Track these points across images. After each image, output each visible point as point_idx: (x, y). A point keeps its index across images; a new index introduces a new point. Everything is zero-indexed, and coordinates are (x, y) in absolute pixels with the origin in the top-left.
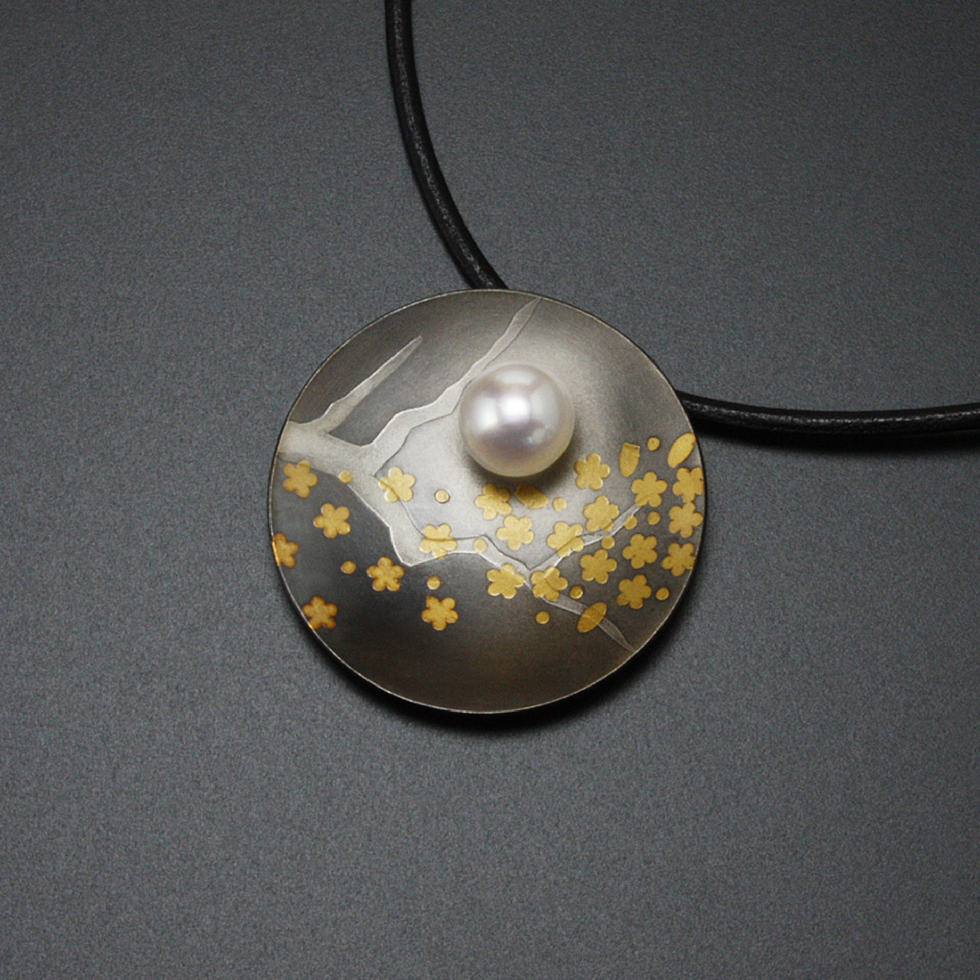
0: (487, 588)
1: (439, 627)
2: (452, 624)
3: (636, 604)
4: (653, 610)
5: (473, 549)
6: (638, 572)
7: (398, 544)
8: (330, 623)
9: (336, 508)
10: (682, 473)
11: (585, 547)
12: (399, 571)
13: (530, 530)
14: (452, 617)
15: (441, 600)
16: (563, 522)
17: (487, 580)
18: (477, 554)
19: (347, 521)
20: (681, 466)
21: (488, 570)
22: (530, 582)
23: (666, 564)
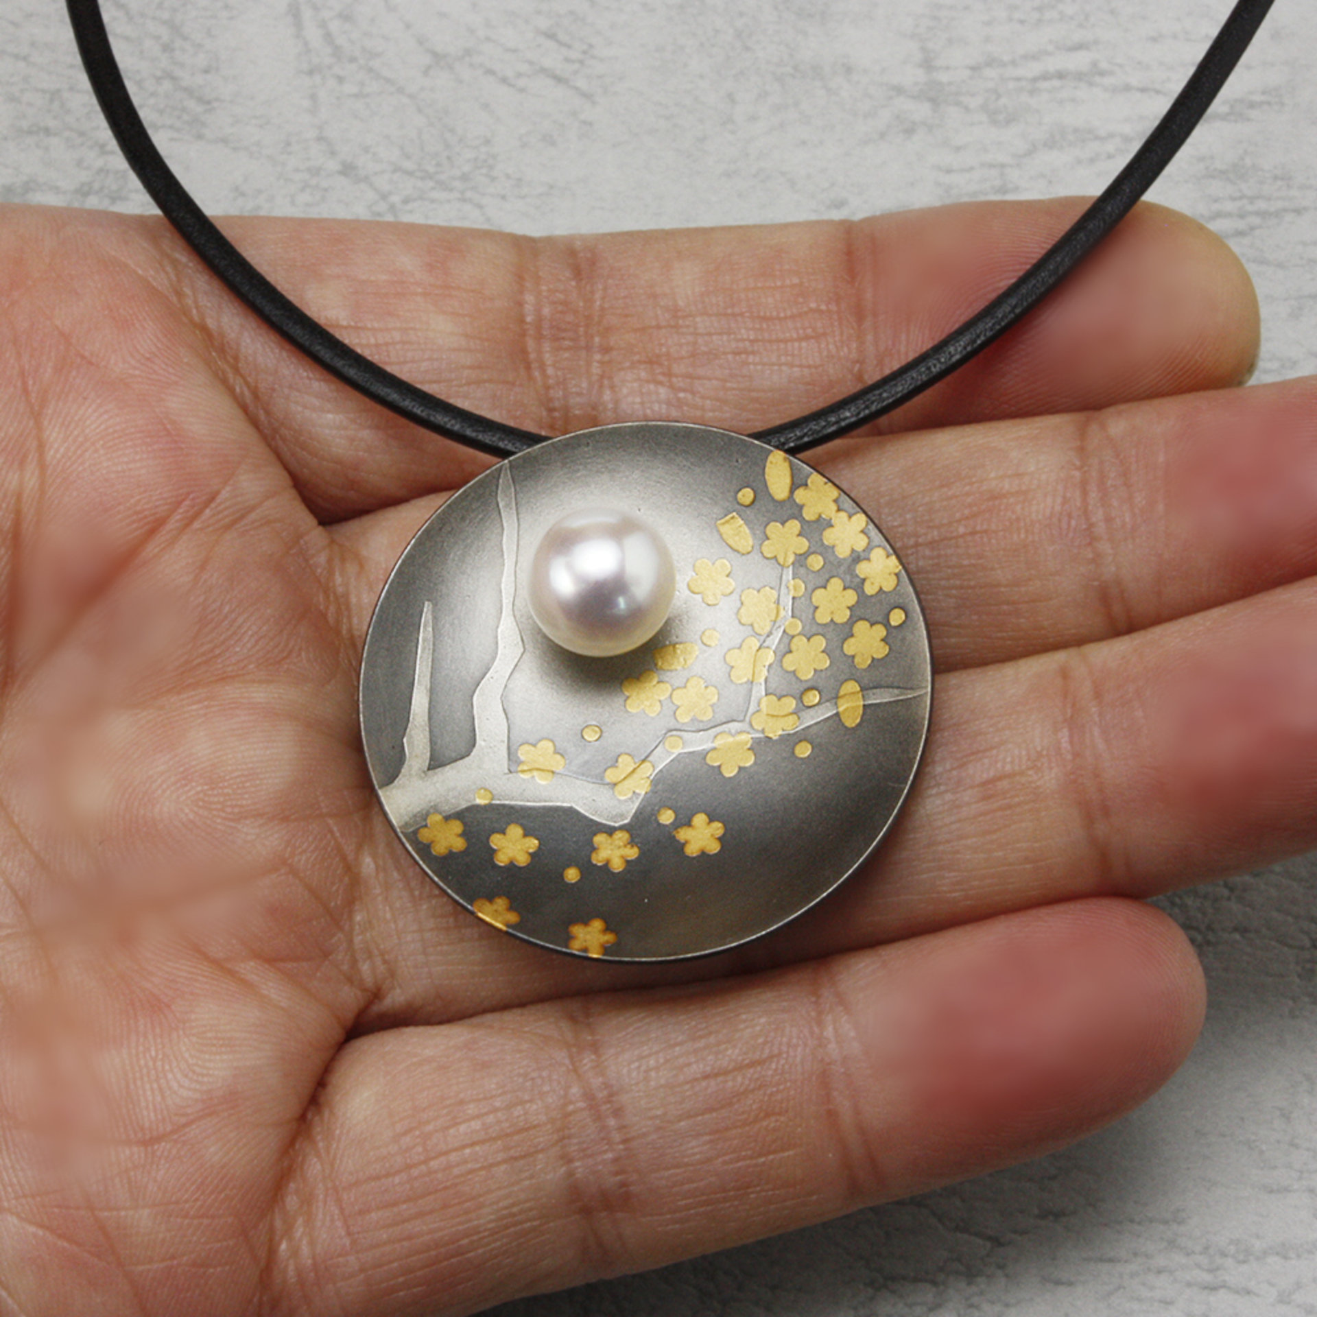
0: (721, 773)
1: (714, 848)
2: (724, 835)
3: (881, 651)
4: (904, 639)
5: (670, 753)
6: (852, 622)
7: (595, 813)
8: (609, 938)
9: (503, 832)
10: (800, 495)
11: (775, 652)
12: (622, 837)
13: (706, 687)
14: (718, 829)
15: (689, 824)
16: (729, 650)
17: (713, 767)
18: (680, 754)
19: (525, 835)
20: (792, 491)
21: (704, 758)
22: (757, 731)
23: (870, 590)
